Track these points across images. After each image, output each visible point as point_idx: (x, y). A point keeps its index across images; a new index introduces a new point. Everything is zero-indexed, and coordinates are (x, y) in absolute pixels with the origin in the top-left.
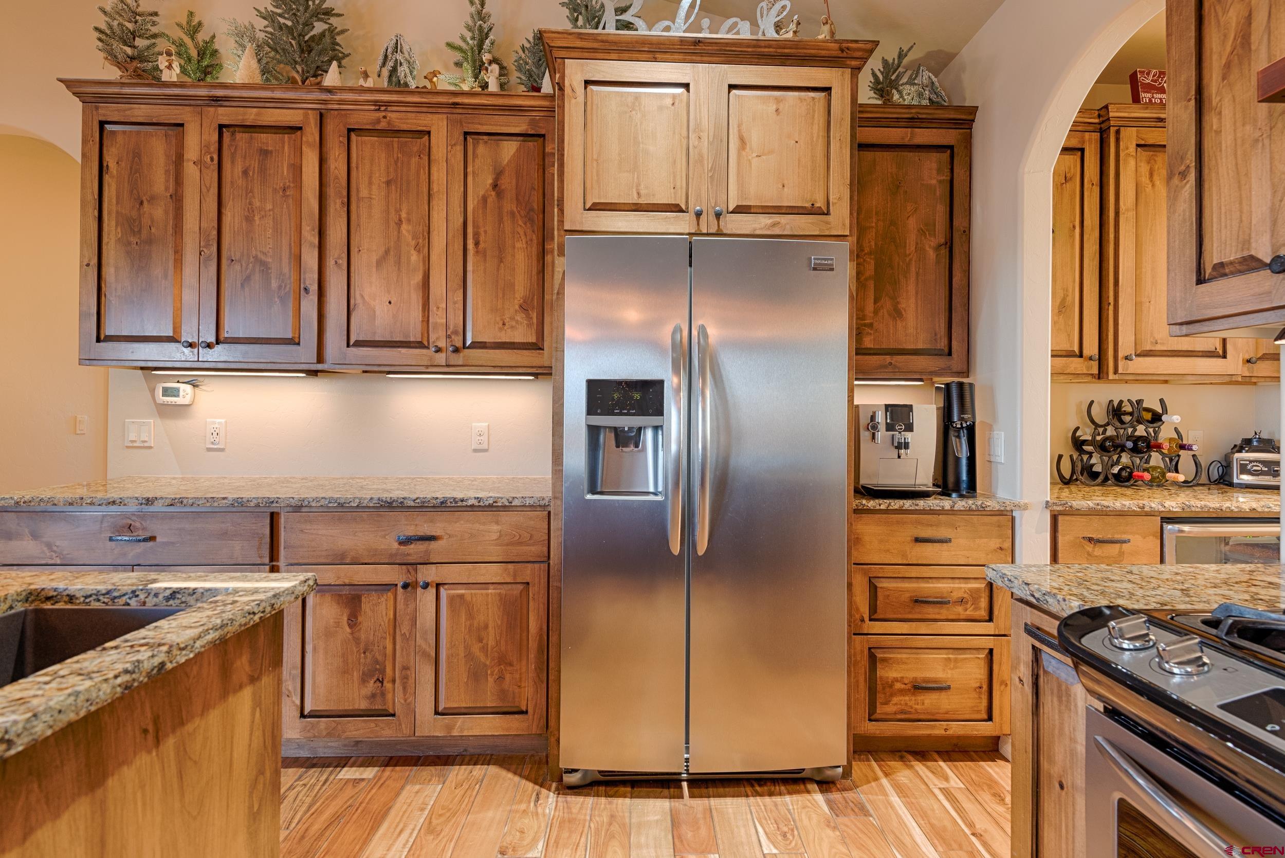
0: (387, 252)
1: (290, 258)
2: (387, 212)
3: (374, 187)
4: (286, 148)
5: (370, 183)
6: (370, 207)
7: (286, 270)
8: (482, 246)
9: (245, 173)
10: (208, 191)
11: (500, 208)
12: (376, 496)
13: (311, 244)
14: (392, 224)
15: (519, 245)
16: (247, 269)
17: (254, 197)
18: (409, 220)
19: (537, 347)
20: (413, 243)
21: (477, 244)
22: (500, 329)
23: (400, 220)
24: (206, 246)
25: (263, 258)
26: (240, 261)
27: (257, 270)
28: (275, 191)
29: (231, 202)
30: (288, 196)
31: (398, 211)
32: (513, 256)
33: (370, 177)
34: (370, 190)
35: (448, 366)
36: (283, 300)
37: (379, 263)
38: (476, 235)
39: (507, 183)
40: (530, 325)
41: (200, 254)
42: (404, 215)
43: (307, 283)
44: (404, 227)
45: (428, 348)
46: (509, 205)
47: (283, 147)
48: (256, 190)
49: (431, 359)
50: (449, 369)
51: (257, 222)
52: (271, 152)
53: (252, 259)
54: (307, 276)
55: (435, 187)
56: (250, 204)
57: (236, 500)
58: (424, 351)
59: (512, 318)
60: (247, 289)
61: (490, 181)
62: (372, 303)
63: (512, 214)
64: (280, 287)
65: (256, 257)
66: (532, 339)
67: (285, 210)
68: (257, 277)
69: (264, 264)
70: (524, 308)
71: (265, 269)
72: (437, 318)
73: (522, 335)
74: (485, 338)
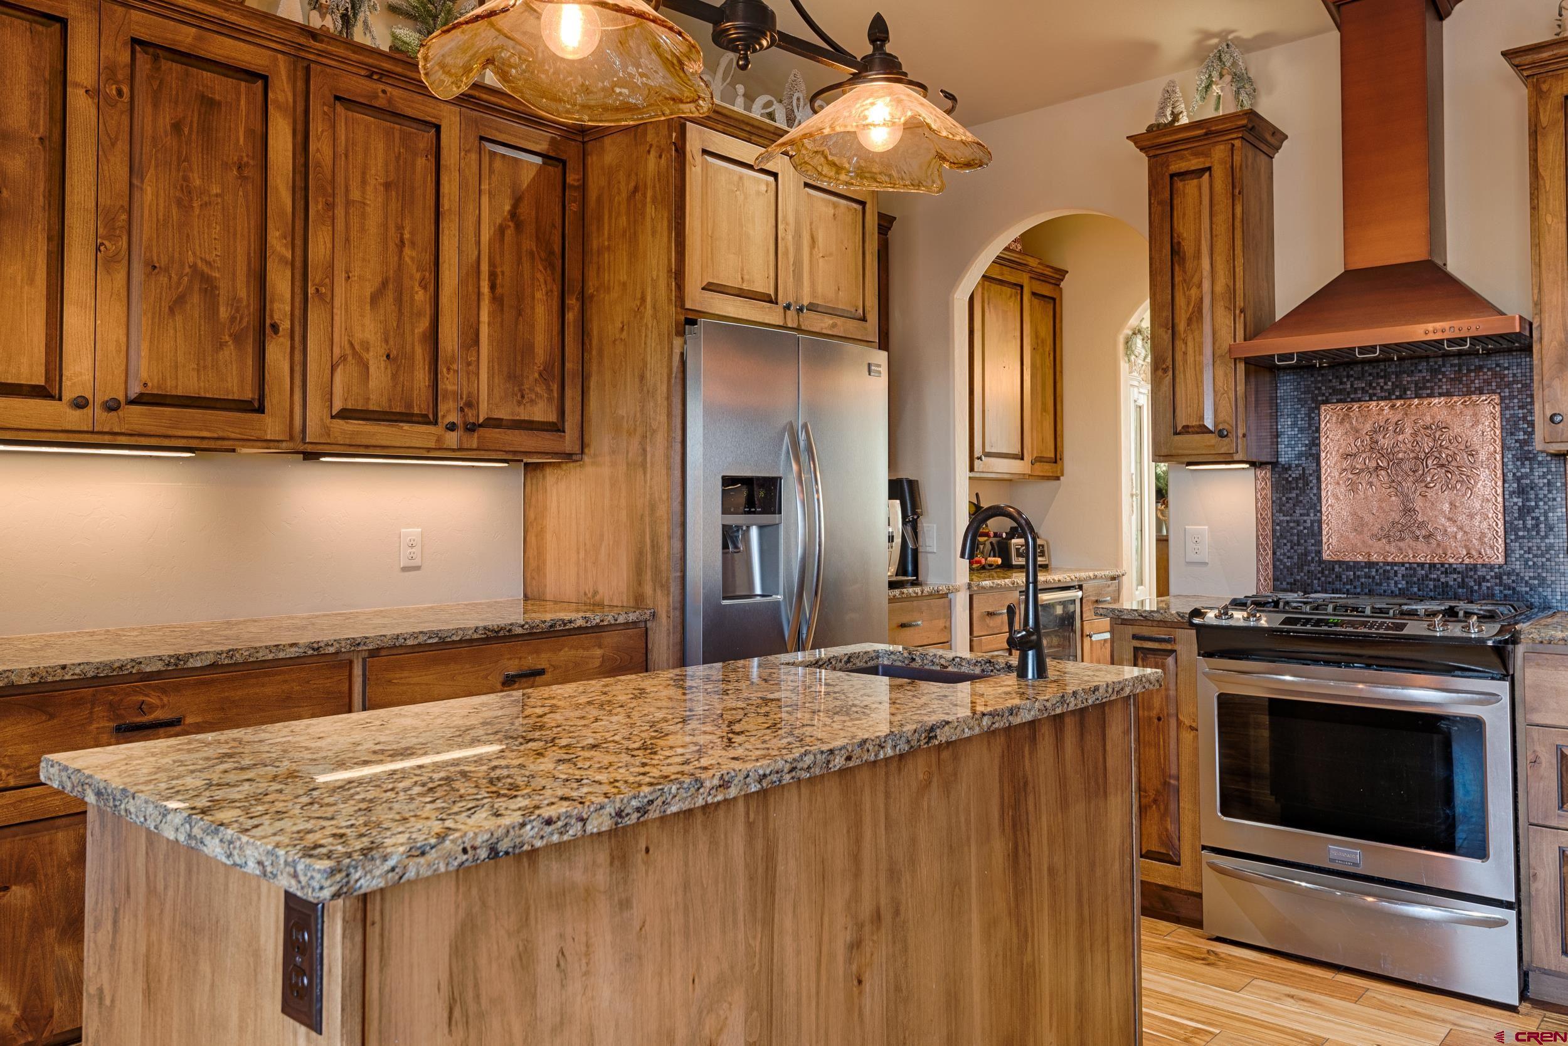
0: (384, 284)
1: (248, 276)
2: (385, 226)
3: (369, 189)
4: (243, 102)
5: (364, 182)
6: (363, 215)
7: (242, 293)
8: (499, 291)
9: (177, 127)
10: (113, 145)
11: (519, 245)
13: (282, 259)
14: (392, 246)
15: (539, 295)
16: (179, 283)
17: (191, 170)
18: (413, 244)
19: (556, 428)
20: (418, 276)
21: (493, 287)
22: (519, 403)
23: (402, 241)
24: (110, 237)
25: (206, 269)
26: (167, 270)
27: (196, 287)
28: (225, 166)
29: (152, 171)
30: (246, 178)
31: (400, 228)
32: (533, 308)
33: (364, 174)
34: (364, 192)
35: (460, 449)
36: (238, 339)
37: (375, 299)
38: (493, 276)
39: (526, 211)
40: (550, 400)
41: (98, 249)
42: (407, 236)
43: (276, 317)
44: (407, 251)
45: (436, 423)
46: (529, 244)
47: (239, 100)
48: (194, 159)
49: (439, 439)
50: (461, 453)
51: (197, 211)
52: (219, 103)
53: (187, 270)
54: (276, 306)
55: (446, 204)
56: (186, 179)
57: (310, 646)
58: (431, 429)
59: (531, 390)
60: (179, 318)
61: (507, 208)
62: (365, 355)
63: (532, 253)
64: (232, 319)
65: (194, 267)
66: (552, 417)
67: (241, 200)
68: (195, 298)
69: (206, 279)
70: (545, 376)
71: (209, 288)
72: (448, 383)
73: (541, 412)
74: (503, 414)
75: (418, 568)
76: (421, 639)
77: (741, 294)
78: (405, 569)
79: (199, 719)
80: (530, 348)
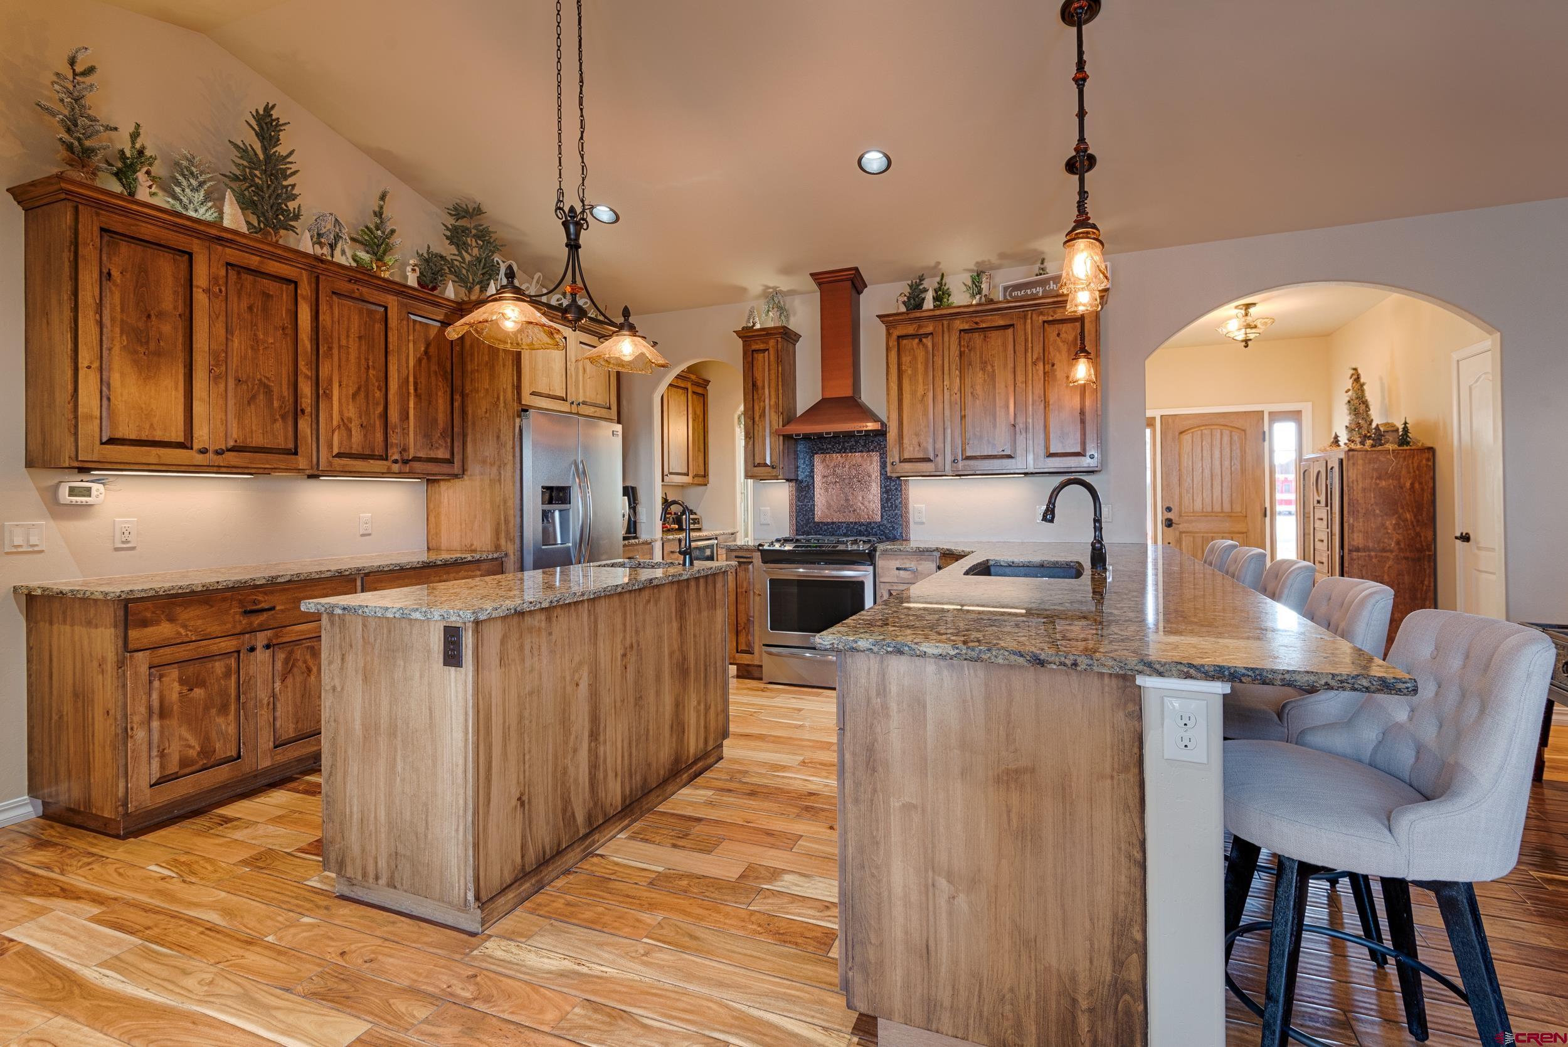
0: (359, 389)
1: (289, 385)
2: (359, 358)
3: (351, 340)
4: (284, 296)
5: (348, 336)
6: (348, 353)
7: (286, 394)
8: (419, 391)
9: (250, 308)
10: (217, 318)
11: (429, 368)
12: (421, 560)
13: (306, 376)
14: (363, 369)
15: (440, 394)
16: (253, 389)
17: (258, 329)
18: (374, 367)
19: (450, 461)
20: (377, 384)
21: (416, 390)
22: (430, 449)
23: (368, 366)
24: (217, 365)
25: (266, 381)
26: (246, 382)
27: (262, 391)
28: (276, 328)
29: (238, 331)
30: (286, 334)
31: (367, 360)
32: (437, 400)
33: (348, 332)
34: (348, 341)
35: (399, 473)
36: (284, 417)
37: (354, 396)
38: (416, 384)
39: (433, 351)
40: (446, 447)
41: (210, 372)
42: (371, 364)
43: (303, 406)
44: (371, 372)
45: (387, 459)
46: (434, 367)
47: (282, 294)
48: (259, 325)
49: (389, 468)
50: (400, 474)
51: (261, 352)
52: (272, 296)
53: (257, 382)
54: (303, 400)
55: (391, 347)
56: (255, 335)
57: (337, 571)
58: (385, 462)
59: (436, 442)
60: (253, 406)
61: (423, 349)
62: (349, 425)
63: (436, 372)
64: (281, 407)
65: (260, 380)
66: (448, 456)
67: (284, 346)
68: (261, 397)
69: (266, 386)
70: (443, 435)
71: (268, 391)
72: (394, 439)
73: (442, 454)
74: (421, 454)
75: (369, 535)
76: (391, 567)
77: (549, 396)
78: (363, 535)
79: (282, 607)
80: (436, 420)
